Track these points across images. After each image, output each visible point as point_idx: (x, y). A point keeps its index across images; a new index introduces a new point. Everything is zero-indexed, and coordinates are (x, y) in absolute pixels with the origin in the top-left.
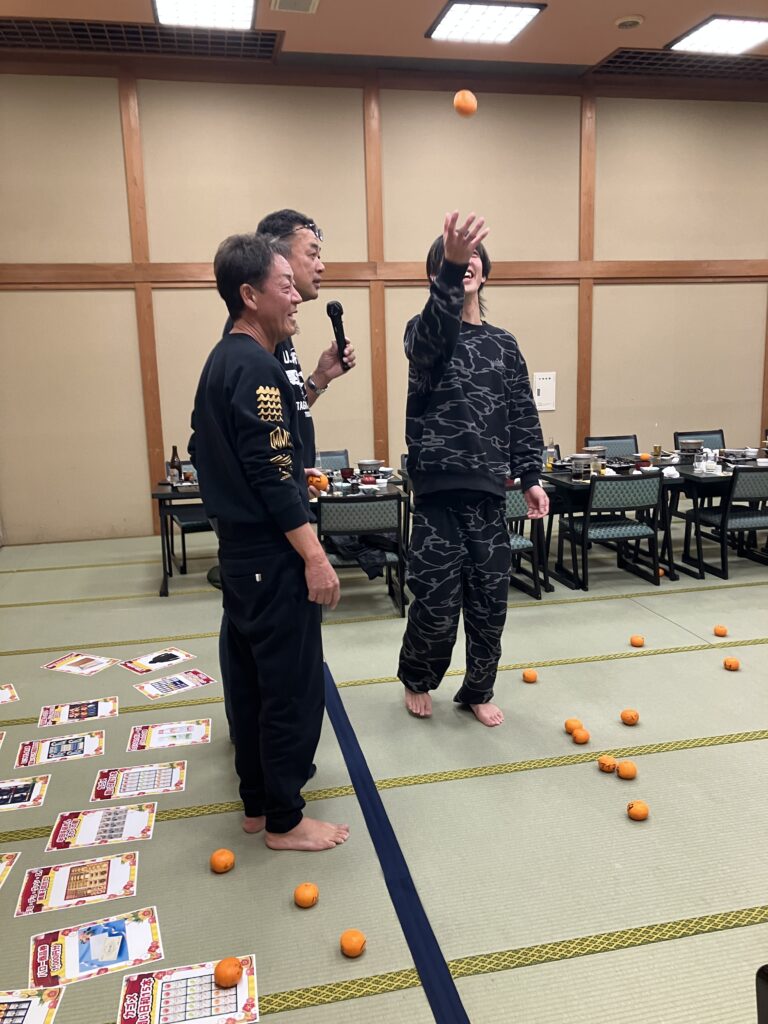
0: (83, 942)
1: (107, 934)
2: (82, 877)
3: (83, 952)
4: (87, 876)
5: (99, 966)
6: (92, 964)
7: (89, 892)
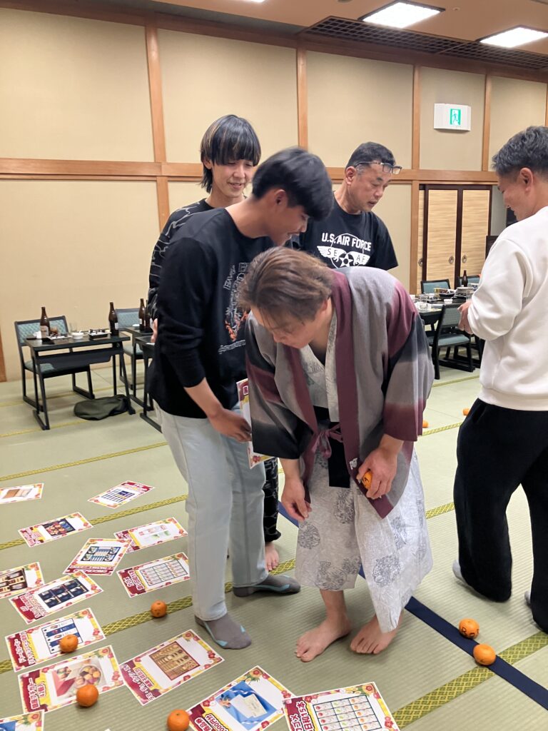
0: (227, 708)
1: (239, 696)
2: (166, 659)
3: (235, 714)
4: (170, 657)
5: (259, 721)
6: (252, 722)
7: (184, 668)
